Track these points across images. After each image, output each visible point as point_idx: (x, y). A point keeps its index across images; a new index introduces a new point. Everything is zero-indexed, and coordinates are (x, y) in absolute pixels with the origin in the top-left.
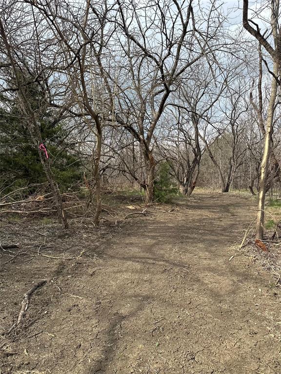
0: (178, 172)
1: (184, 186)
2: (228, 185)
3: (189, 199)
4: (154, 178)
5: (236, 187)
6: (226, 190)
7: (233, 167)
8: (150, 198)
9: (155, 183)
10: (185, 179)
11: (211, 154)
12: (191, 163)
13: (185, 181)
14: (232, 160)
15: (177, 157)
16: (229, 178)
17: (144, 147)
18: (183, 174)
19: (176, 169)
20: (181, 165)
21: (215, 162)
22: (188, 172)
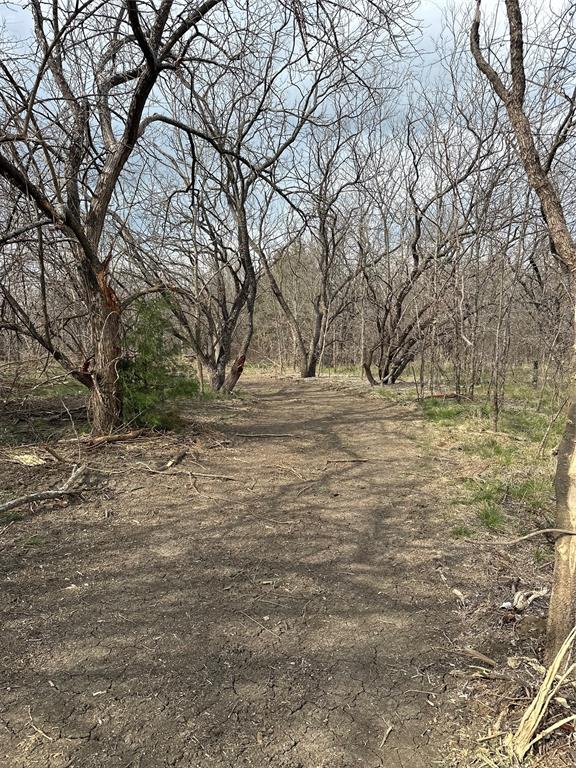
0: (198, 332)
1: (215, 368)
2: (314, 362)
3: (230, 403)
4: (118, 351)
5: (328, 363)
6: (310, 372)
7: (323, 318)
8: (108, 417)
9: (124, 365)
10: (217, 348)
11: (276, 286)
12: (230, 307)
13: (217, 355)
14: (322, 303)
15: (193, 289)
16: (315, 344)
17: (80, 251)
18: (211, 334)
19: (192, 322)
20: (205, 310)
21: (283, 304)
22: (225, 330)
